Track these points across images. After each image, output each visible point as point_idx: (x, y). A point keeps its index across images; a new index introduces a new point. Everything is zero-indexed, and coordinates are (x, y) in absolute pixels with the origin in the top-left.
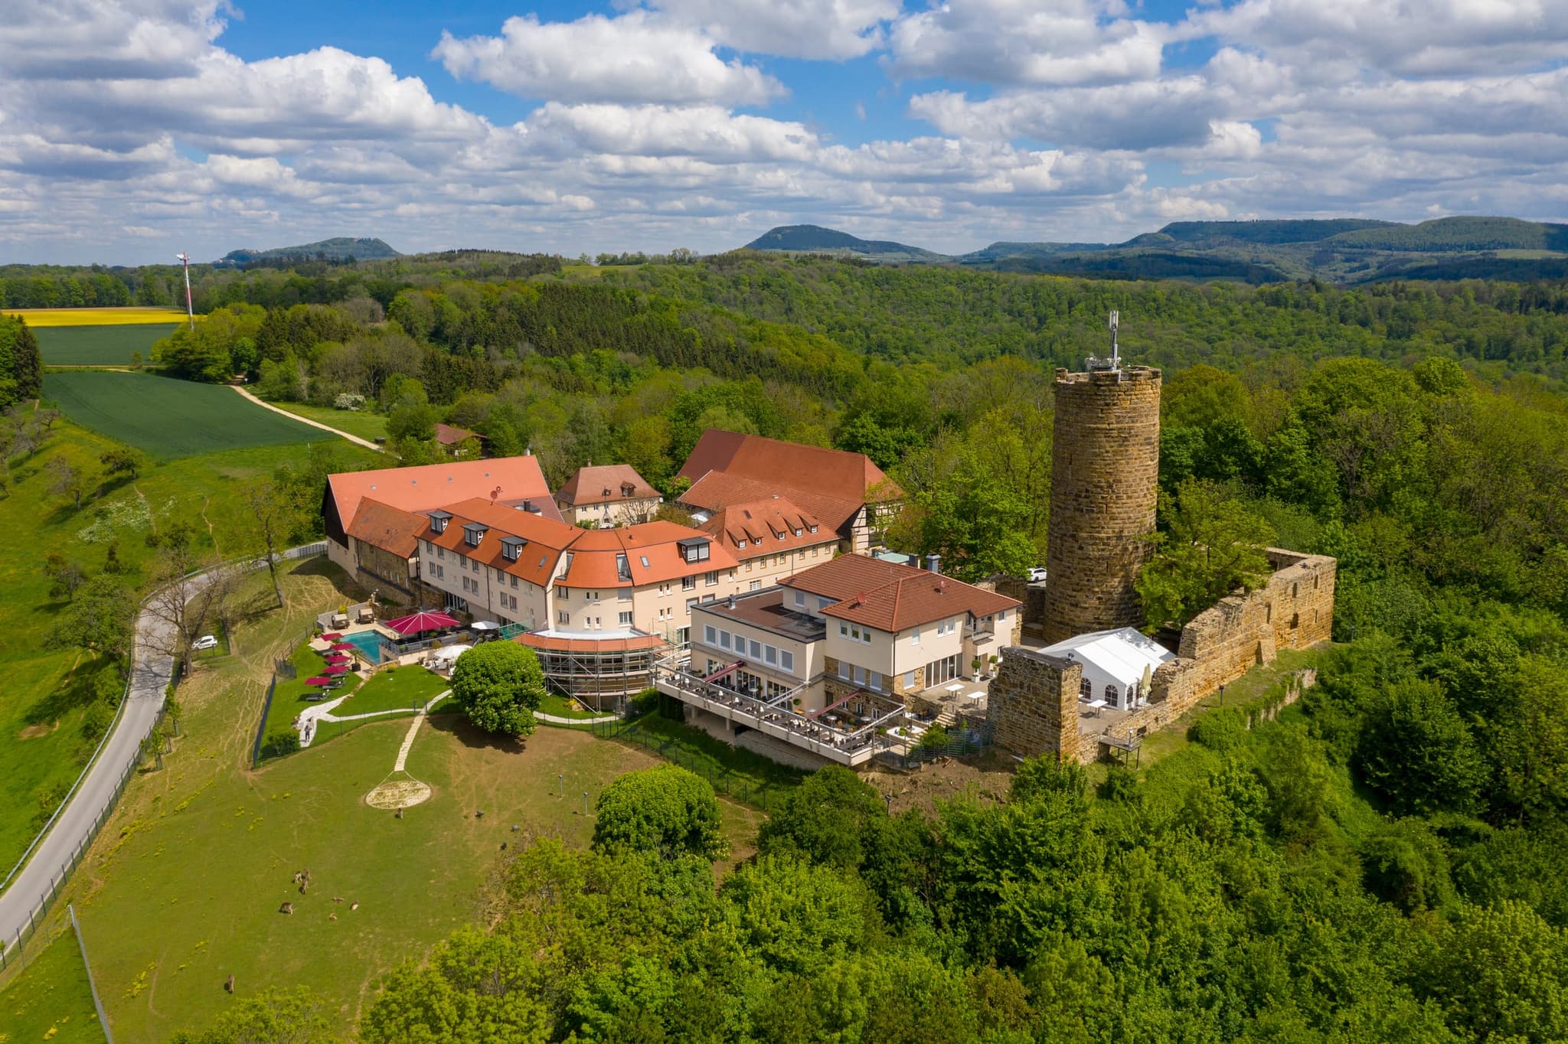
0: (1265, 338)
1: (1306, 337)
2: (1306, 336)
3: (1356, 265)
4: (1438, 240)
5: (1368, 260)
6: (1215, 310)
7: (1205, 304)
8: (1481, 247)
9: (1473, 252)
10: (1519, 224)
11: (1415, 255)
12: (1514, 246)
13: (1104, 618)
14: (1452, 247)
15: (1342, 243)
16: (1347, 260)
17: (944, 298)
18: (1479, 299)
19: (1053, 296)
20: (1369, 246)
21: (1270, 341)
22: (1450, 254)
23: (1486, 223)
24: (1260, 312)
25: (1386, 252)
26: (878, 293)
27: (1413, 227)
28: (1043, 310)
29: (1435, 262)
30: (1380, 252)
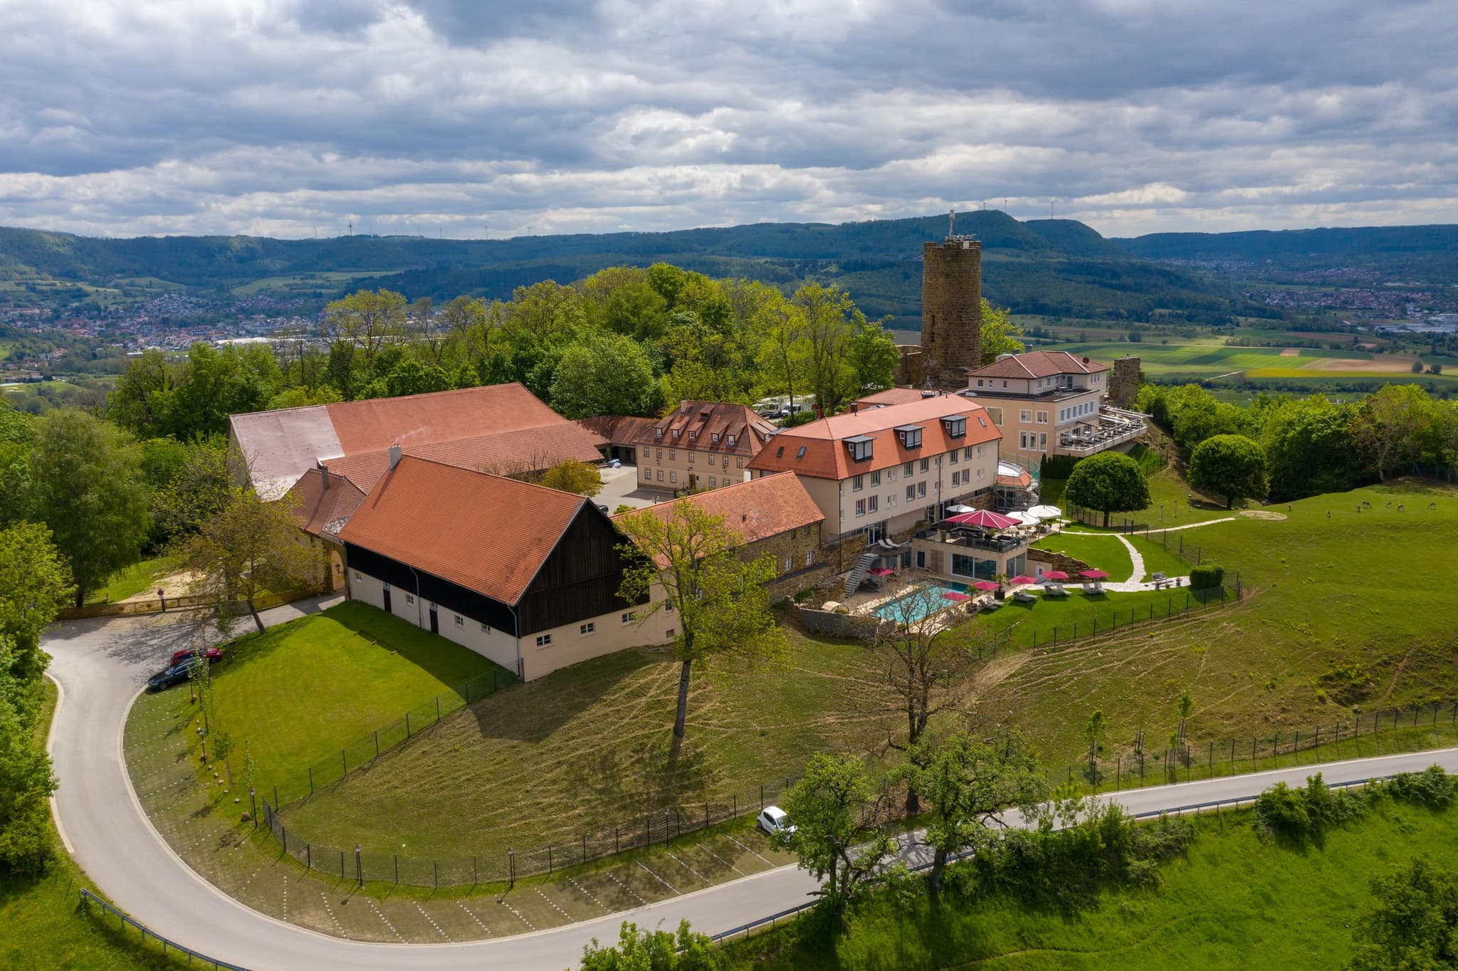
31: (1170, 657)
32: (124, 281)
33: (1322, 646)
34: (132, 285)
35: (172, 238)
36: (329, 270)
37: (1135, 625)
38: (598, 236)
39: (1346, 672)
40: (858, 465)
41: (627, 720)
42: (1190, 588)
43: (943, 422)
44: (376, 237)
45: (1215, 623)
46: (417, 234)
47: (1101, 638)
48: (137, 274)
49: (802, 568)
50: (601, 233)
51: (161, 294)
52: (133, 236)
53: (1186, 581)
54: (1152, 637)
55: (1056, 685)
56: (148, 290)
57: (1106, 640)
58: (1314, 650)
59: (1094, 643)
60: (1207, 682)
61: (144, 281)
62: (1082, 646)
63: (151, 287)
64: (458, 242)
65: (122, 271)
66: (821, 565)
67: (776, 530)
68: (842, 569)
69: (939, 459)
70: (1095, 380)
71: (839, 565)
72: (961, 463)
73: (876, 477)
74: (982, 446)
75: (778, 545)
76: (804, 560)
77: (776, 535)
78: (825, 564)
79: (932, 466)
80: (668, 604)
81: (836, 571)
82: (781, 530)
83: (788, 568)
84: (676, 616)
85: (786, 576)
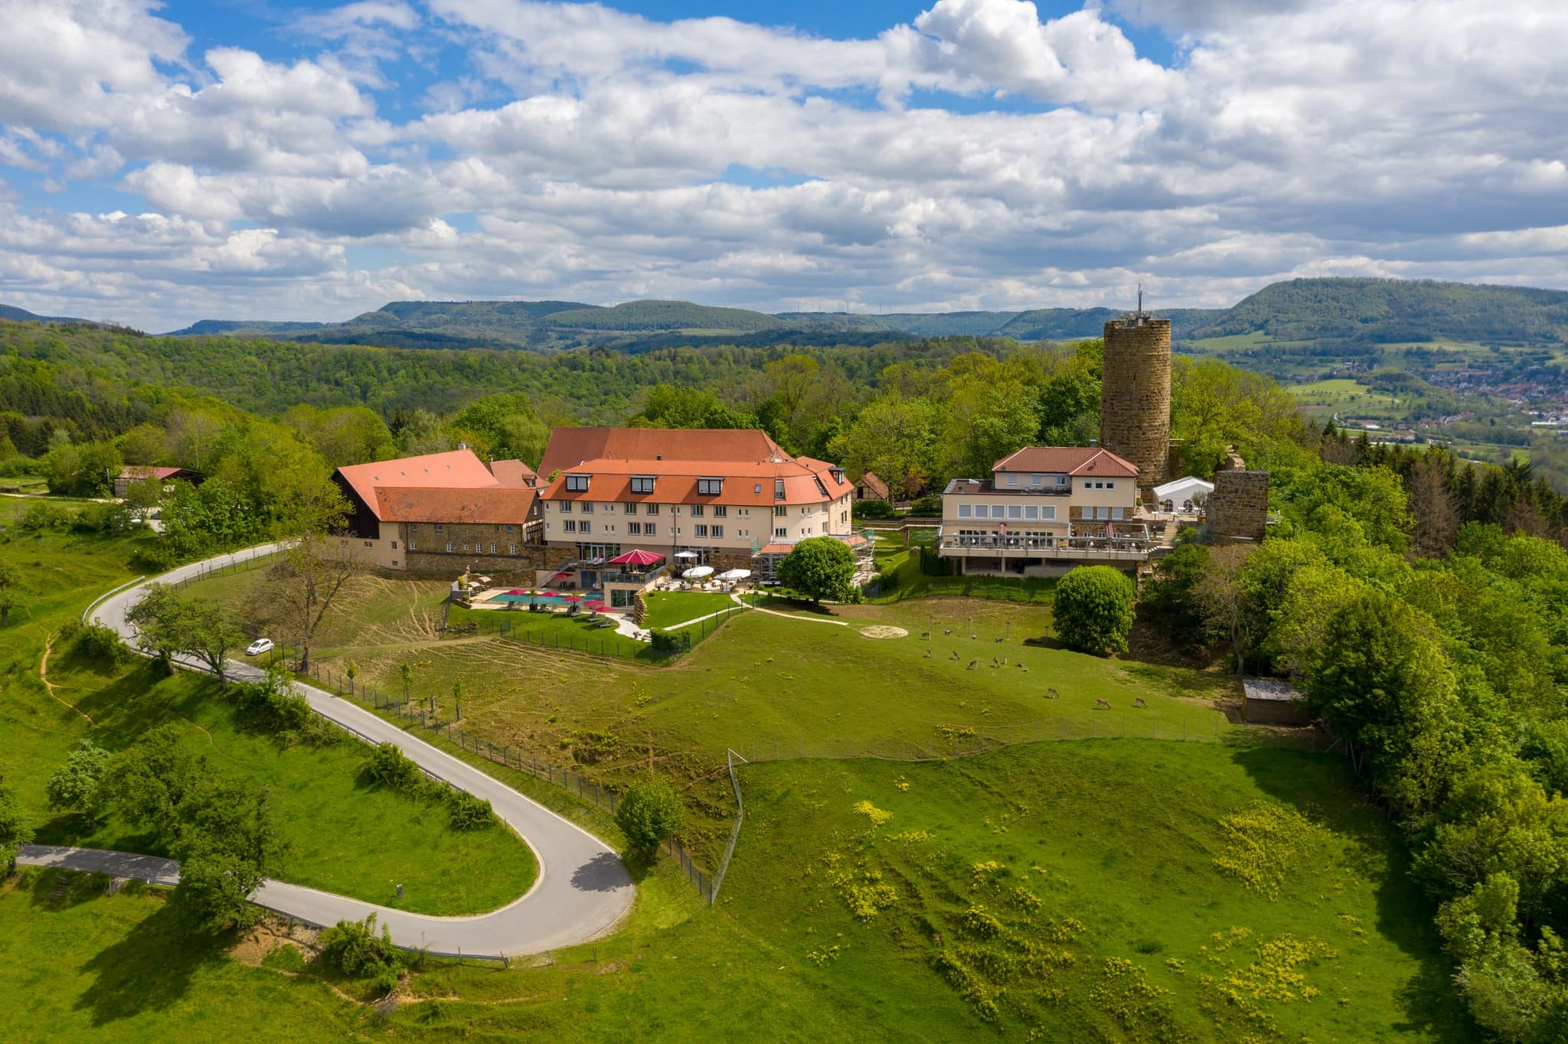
0: (579, 398)
1: (612, 398)
2: (613, 395)
3: (569, 342)
4: (633, 320)
5: (579, 337)
6: (526, 375)
7: (515, 370)
8: (669, 327)
9: (663, 331)
10: (696, 308)
11: (616, 333)
12: (694, 326)
13: (1158, 477)
14: (645, 327)
15: (554, 322)
16: (561, 338)
17: (247, 368)
18: (736, 362)
19: (371, 365)
20: (577, 325)
21: (584, 401)
22: (645, 332)
23: (670, 305)
24: (566, 376)
25: (593, 331)
26: (169, 364)
27: (611, 309)
28: (364, 378)
29: (635, 340)
30: (586, 331)
40: (569, 493)
43: (697, 480)
49: (506, 554)
66: (523, 558)
67: (477, 521)
68: (548, 567)
69: (674, 507)
70: (1099, 486)
71: (545, 563)
72: (709, 518)
73: (587, 507)
74: (744, 508)
75: (482, 533)
76: (508, 550)
77: (479, 524)
78: (527, 558)
79: (665, 512)
80: (394, 545)
81: (542, 567)
82: (481, 521)
83: (492, 550)
84: (400, 554)
85: (490, 555)
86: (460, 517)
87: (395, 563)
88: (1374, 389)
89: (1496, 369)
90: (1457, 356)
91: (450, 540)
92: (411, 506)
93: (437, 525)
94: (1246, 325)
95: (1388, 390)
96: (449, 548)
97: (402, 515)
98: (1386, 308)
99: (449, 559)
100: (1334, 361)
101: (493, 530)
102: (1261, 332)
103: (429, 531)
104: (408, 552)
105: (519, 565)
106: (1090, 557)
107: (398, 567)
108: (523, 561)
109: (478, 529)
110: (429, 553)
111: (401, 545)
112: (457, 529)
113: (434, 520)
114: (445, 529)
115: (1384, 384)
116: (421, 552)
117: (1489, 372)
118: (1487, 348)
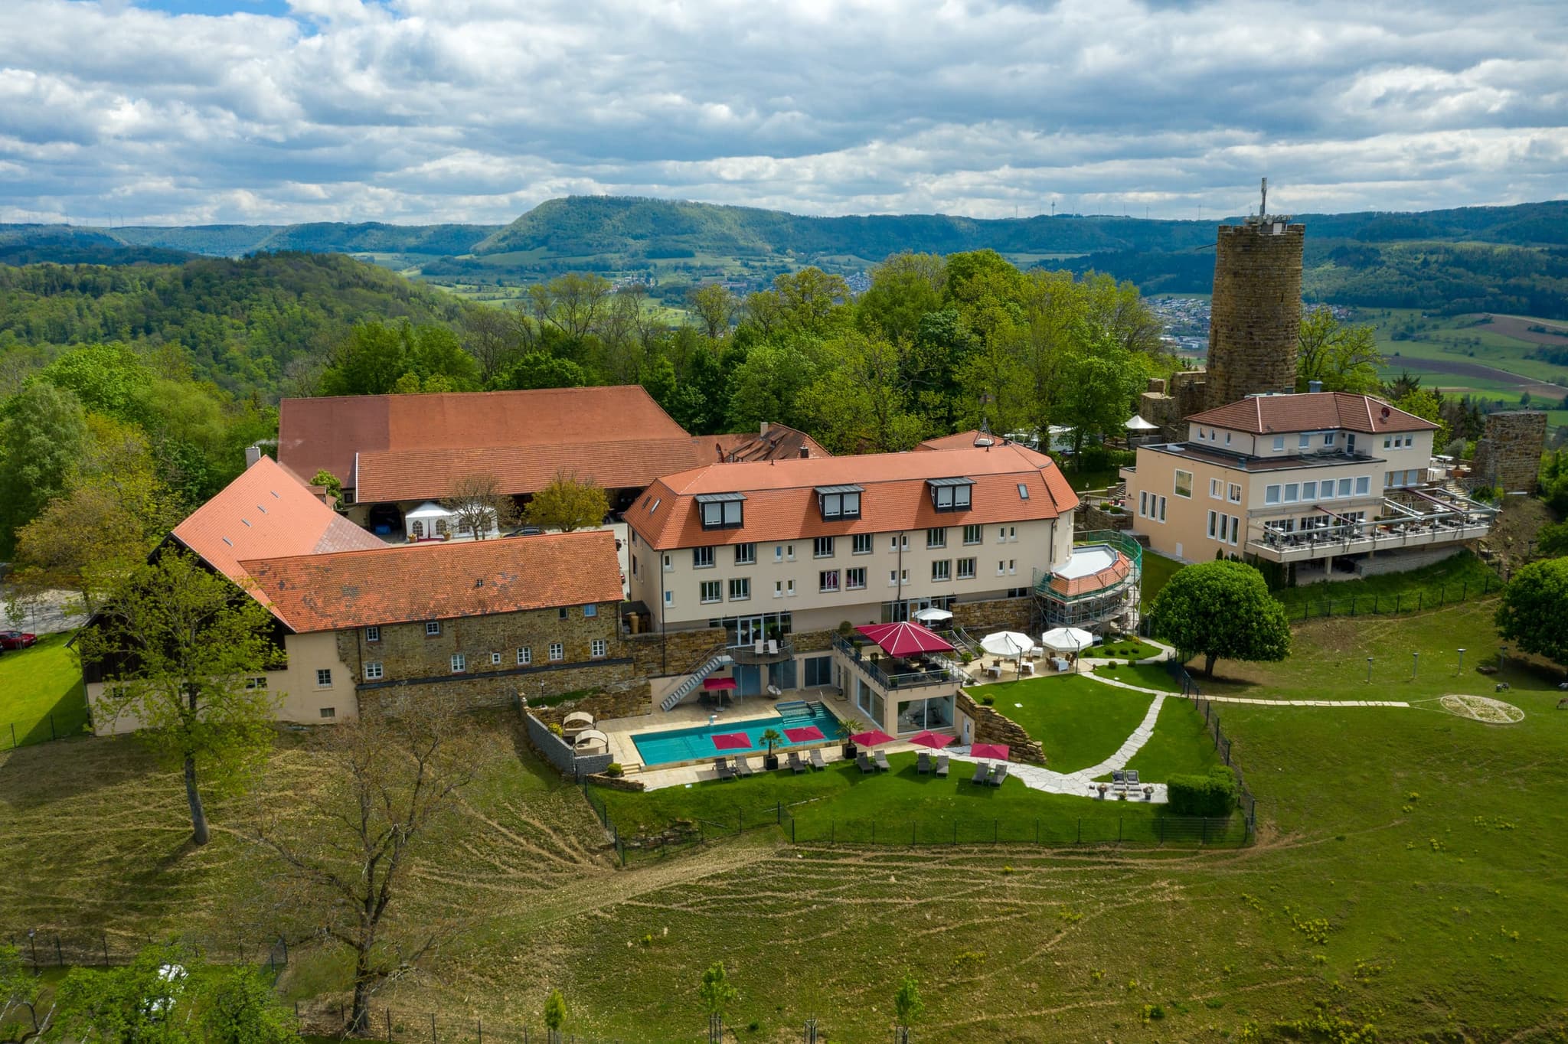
31: (1008, 914)
32: (825, 259)
33: (1322, 972)
34: (832, 262)
35: (875, 217)
36: (1019, 251)
37: (997, 847)
38: (1331, 216)
39: (1335, 1032)
40: (708, 533)
41: (151, 808)
42: (1161, 808)
43: (928, 486)
44: (1078, 216)
45: (1148, 877)
46: (1122, 214)
47: (920, 853)
48: (840, 251)
49: (583, 659)
50: (1335, 213)
51: (852, 273)
52: (840, 215)
53: (1160, 794)
54: (1006, 873)
55: (773, 909)
56: (844, 267)
57: (924, 860)
58: (1300, 974)
59: (900, 858)
60: (1035, 974)
61: (841, 259)
62: (876, 858)
63: (848, 265)
64: (1163, 223)
65: (826, 249)
66: (620, 661)
67: (524, 605)
68: (669, 670)
69: (900, 538)
70: (1398, 444)
71: (663, 664)
72: (955, 548)
73: (744, 552)
74: (1008, 527)
75: (532, 626)
76: (586, 651)
77: (524, 612)
78: (628, 660)
79: (883, 547)
80: (325, 676)
81: (657, 672)
82: (533, 605)
83: (556, 656)
84: (341, 692)
85: (548, 667)
86: (482, 603)
87: (329, 712)
88: (666, 301)
89: (750, 281)
90: (717, 271)
91: (459, 648)
92: (354, 591)
93: (433, 626)
94: (529, 241)
95: (677, 302)
96: (456, 665)
97: (344, 613)
98: (652, 226)
99: (464, 686)
100: (615, 276)
101: (555, 618)
102: (544, 248)
103: (414, 638)
104: (361, 686)
105: (618, 679)
106: (1409, 543)
107: (338, 718)
108: (624, 667)
109: (524, 620)
110: (413, 681)
111: (342, 677)
112: (476, 626)
113: (423, 616)
114: (449, 633)
115: (674, 297)
116: (392, 683)
117: (745, 285)
118: (738, 263)
